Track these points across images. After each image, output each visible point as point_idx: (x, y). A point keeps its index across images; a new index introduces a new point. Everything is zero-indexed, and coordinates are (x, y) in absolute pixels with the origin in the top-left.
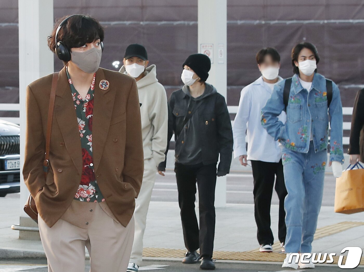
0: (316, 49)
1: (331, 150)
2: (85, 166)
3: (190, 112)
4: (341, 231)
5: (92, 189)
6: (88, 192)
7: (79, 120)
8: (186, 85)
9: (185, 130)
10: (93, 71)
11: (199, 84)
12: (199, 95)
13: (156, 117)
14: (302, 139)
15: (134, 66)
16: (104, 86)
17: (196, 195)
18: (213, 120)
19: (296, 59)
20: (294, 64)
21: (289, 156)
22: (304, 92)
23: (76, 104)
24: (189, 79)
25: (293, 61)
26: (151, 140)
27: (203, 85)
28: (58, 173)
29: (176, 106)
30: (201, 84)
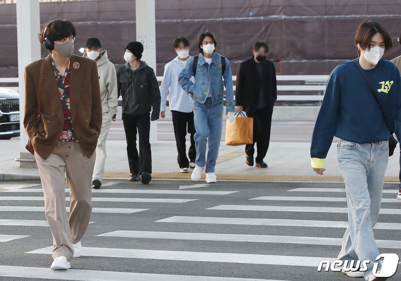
0: (215, 37)
1: (227, 104)
2: (65, 119)
3: (130, 80)
4: (234, 158)
5: (70, 134)
6: (68, 136)
7: (60, 89)
8: (127, 62)
9: (128, 92)
10: (69, 56)
11: (135, 61)
12: (136, 69)
13: (109, 84)
14: (203, 95)
15: (92, 52)
16: (76, 66)
17: (137, 135)
18: (146, 84)
19: (201, 44)
20: (200, 47)
21: (197, 108)
22: (206, 64)
23: (58, 79)
24: (129, 58)
25: (199, 45)
26: (108, 100)
27: (139, 62)
28: (47, 123)
29: (121, 76)
30: (137, 62)
